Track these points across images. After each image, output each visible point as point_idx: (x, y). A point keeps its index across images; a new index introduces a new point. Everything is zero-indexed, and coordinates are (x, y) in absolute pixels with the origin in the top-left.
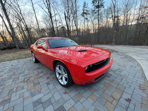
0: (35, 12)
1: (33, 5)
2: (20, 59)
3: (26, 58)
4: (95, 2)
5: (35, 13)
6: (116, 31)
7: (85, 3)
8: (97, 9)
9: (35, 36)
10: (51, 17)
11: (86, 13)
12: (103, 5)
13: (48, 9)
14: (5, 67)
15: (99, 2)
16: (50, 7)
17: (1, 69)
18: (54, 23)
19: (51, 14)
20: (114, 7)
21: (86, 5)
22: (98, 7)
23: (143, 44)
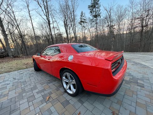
0: (31, 18)
1: (29, 11)
2: (20, 70)
3: (27, 68)
4: (93, 12)
5: (31, 20)
6: (113, 39)
7: (82, 13)
8: (95, 19)
9: (29, 44)
10: (49, 24)
11: (83, 22)
12: (100, 15)
13: (47, 16)
14: (5, 81)
15: (96, 13)
16: (48, 14)
17: (1, 84)
18: (52, 30)
19: (49, 21)
20: (110, 17)
21: (83, 14)
22: (96, 16)
23: (139, 51)
